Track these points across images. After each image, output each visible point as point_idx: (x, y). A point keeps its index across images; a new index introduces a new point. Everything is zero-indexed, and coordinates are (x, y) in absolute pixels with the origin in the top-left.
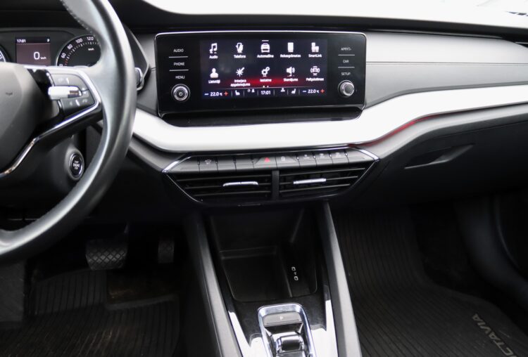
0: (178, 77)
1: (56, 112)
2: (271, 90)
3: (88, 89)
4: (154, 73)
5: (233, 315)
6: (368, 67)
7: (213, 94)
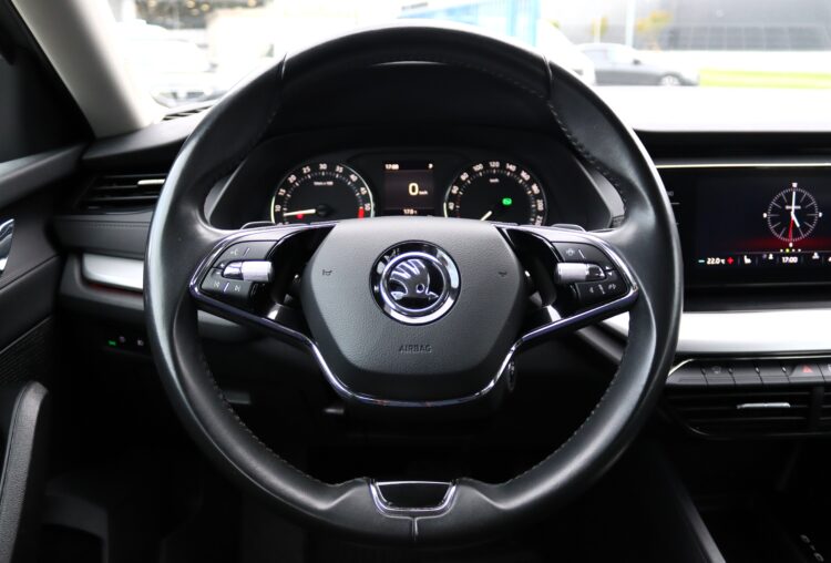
2: (798, 255)
7: (711, 261)
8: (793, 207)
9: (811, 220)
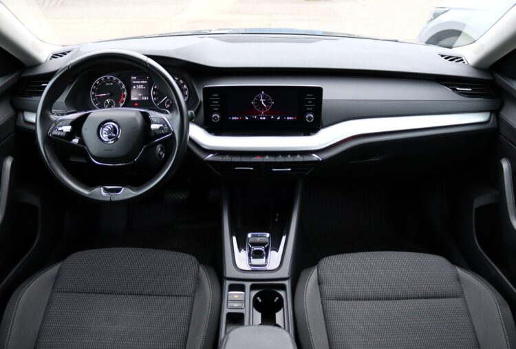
0: (215, 109)
1: (153, 134)
2: (266, 117)
3: (168, 126)
4: (202, 104)
5: (234, 238)
6: (323, 102)
7: (233, 118)
8: (262, 100)
9: (270, 104)
